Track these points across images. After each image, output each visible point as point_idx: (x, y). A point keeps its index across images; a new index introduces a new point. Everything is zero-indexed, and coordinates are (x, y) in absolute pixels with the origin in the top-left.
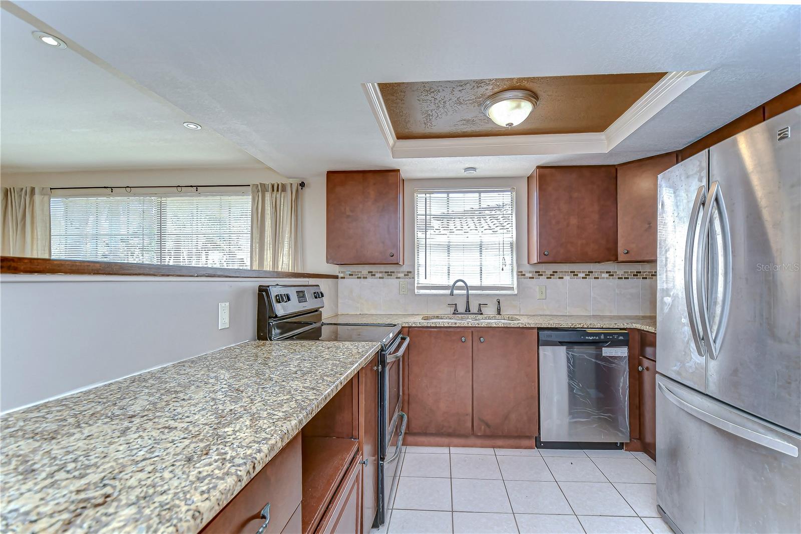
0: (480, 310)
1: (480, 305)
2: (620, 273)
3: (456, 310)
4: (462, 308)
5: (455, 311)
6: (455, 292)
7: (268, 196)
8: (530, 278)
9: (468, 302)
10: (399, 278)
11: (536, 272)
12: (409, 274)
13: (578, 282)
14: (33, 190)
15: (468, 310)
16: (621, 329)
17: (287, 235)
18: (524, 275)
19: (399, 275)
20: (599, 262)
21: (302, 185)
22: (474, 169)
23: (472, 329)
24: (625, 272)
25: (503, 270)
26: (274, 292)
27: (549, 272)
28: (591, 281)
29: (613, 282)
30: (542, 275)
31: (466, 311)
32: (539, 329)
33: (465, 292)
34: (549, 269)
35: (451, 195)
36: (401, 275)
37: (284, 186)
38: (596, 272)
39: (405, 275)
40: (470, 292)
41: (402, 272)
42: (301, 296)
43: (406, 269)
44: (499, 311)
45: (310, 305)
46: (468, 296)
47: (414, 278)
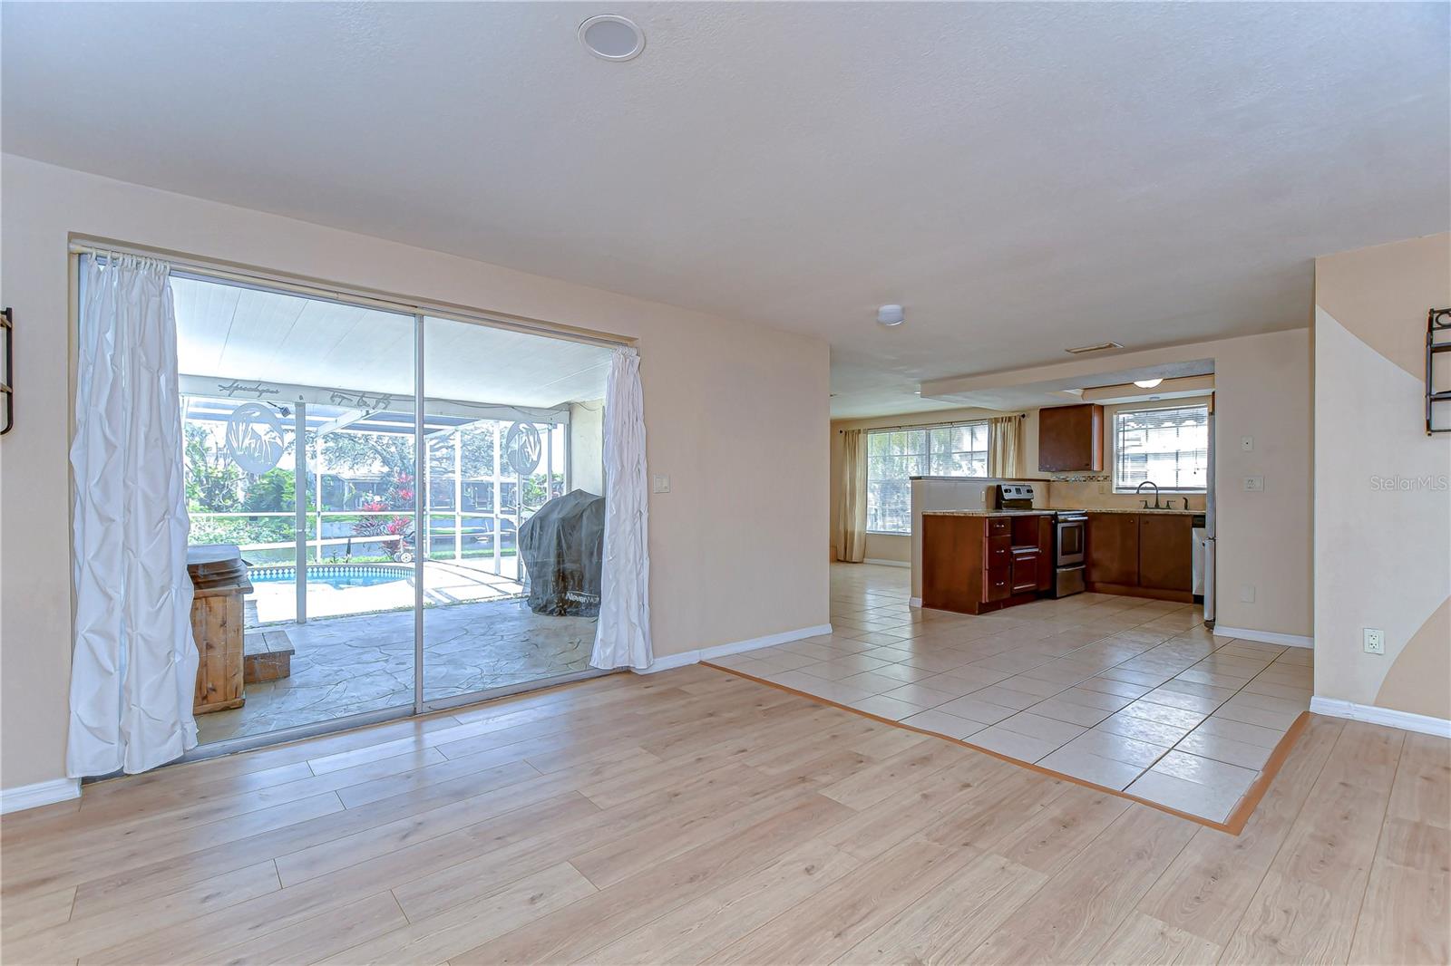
0: (1168, 505)
1: (1168, 500)
4: (1152, 503)
5: (1145, 505)
6: (1141, 492)
7: (999, 425)
9: (1157, 499)
10: (1099, 481)
12: (1108, 478)
14: (859, 430)
15: (1157, 506)
17: (1011, 453)
19: (1099, 479)
21: (1023, 416)
23: (1140, 515)
25: (1195, 473)
26: (1003, 488)
32: (1194, 516)
33: (1155, 492)
36: (1101, 479)
37: (1009, 418)
39: (1105, 479)
40: (1159, 492)
41: (1102, 477)
42: (1018, 491)
43: (1105, 473)
44: (1186, 508)
45: (1024, 495)
46: (1157, 495)
47: (1111, 481)
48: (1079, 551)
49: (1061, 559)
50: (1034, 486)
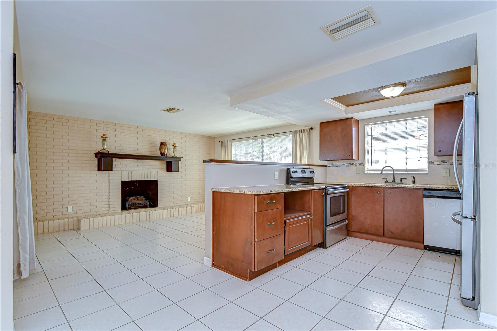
0: (401, 181)
1: (401, 179)
3: (387, 180)
4: (390, 180)
7: (298, 134)
8: (438, 164)
9: (394, 177)
10: (357, 166)
11: (442, 161)
12: (362, 164)
15: (394, 181)
17: (305, 150)
18: (434, 163)
19: (356, 165)
22: (395, 111)
25: (419, 160)
26: (292, 170)
27: (452, 161)
33: (392, 172)
35: (388, 124)
37: (304, 130)
39: (360, 165)
40: (395, 172)
41: (358, 163)
42: (304, 172)
43: (360, 161)
44: (414, 182)
45: (308, 175)
46: (394, 174)
47: (364, 166)
48: (344, 212)
49: (330, 220)
50: (315, 169)
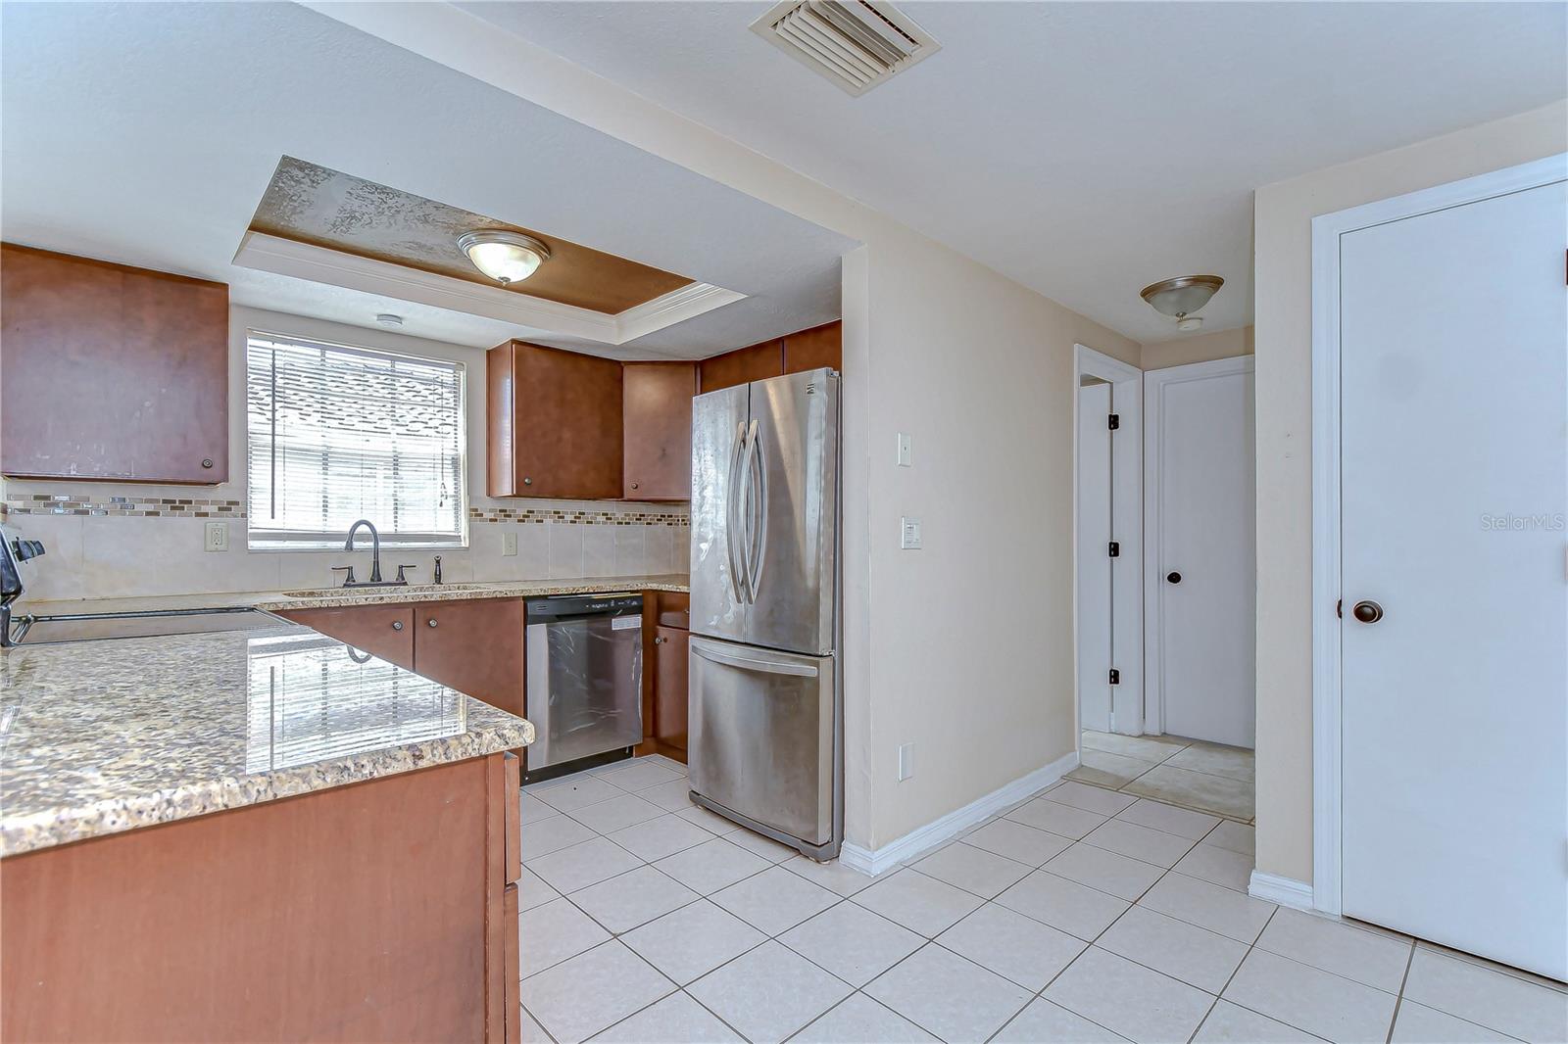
0: (401, 576)
1: (401, 567)
2: (620, 516)
3: (350, 578)
4: (363, 575)
5: (348, 580)
6: (356, 545)
8: (491, 520)
9: (376, 563)
10: (206, 515)
11: (501, 511)
12: (236, 507)
13: (564, 527)
15: (376, 579)
16: (632, 592)
18: (482, 515)
19: (204, 509)
20: (595, 499)
22: (399, 319)
23: (413, 606)
24: (626, 515)
25: (441, 505)
27: (521, 512)
28: (581, 526)
29: (612, 529)
30: (510, 516)
31: (372, 580)
32: (526, 599)
33: (371, 544)
34: (522, 506)
35: (329, 354)
36: (212, 509)
38: (589, 514)
39: (220, 509)
40: (380, 544)
41: (213, 503)
43: (224, 495)
46: (376, 551)
47: (244, 515)
